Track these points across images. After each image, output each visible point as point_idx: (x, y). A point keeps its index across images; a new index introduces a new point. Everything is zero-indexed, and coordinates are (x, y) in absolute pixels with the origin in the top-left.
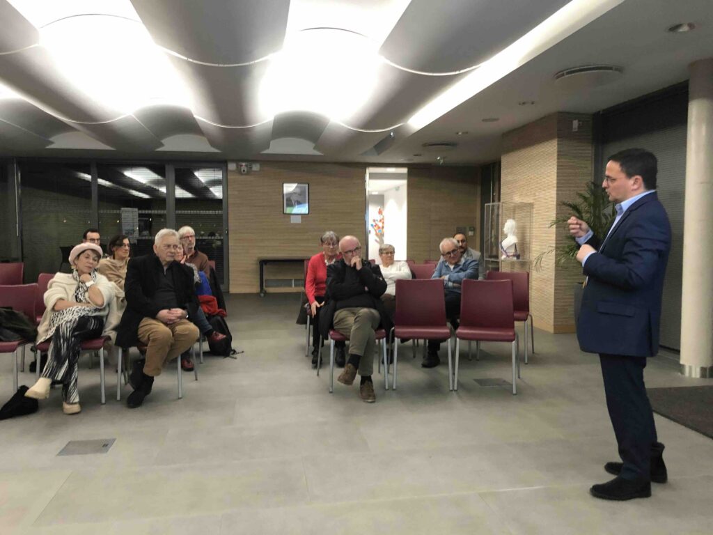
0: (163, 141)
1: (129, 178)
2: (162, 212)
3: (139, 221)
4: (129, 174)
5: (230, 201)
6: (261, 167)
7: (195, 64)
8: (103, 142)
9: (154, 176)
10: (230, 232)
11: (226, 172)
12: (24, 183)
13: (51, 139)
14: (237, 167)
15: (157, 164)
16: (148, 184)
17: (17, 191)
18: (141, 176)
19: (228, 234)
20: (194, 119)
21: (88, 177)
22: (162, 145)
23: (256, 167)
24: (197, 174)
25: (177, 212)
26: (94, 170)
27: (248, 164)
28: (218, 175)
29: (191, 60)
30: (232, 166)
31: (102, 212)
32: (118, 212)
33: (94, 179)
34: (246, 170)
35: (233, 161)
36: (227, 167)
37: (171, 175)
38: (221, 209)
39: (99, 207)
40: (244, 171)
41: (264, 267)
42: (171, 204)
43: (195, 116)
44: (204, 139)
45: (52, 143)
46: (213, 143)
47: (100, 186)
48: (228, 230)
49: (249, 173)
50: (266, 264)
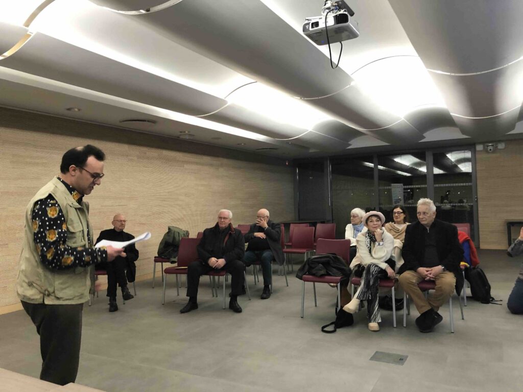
0: (424, 135)
1: (397, 162)
2: (424, 186)
3: (404, 192)
4: (398, 160)
5: (478, 175)
6: (506, 146)
7: (457, 76)
8: (382, 140)
9: (416, 160)
10: (479, 201)
11: (474, 152)
12: (333, 172)
13: (349, 143)
14: (484, 148)
15: (419, 152)
16: (411, 166)
17: (330, 177)
18: (406, 161)
19: (477, 201)
20: (451, 116)
21: (371, 165)
22: (424, 137)
23: (501, 146)
24: (449, 156)
25: (435, 186)
26: (376, 160)
27: (494, 144)
28: (468, 155)
29: (453, 74)
30: (479, 147)
31: (381, 188)
32: (390, 187)
33: (376, 166)
34: (492, 149)
35: (480, 143)
36: (475, 148)
37: (430, 158)
38: (471, 182)
39: (379, 186)
40: (490, 150)
41: (512, 228)
42: (430, 180)
43: (451, 114)
44: (457, 129)
45: (350, 145)
46: (463, 131)
47: (380, 170)
48: (477, 198)
49: (495, 150)
50: (513, 226)
